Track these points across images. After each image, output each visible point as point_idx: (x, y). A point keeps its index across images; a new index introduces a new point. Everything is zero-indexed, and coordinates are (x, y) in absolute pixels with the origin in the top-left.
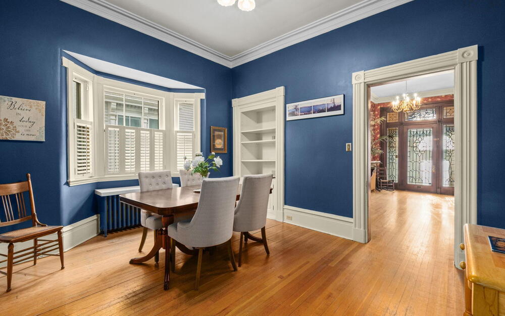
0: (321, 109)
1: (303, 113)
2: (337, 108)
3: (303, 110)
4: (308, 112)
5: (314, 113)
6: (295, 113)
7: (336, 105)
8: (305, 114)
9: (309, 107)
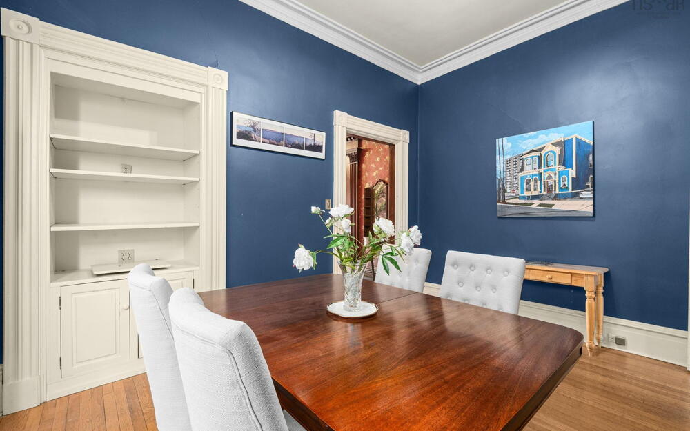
0: (297, 143)
1: (268, 141)
2: (317, 148)
3: (268, 135)
4: (277, 142)
5: (286, 146)
6: (253, 135)
7: (317, 144)
8: (270, 143)
9: (278, 133)
